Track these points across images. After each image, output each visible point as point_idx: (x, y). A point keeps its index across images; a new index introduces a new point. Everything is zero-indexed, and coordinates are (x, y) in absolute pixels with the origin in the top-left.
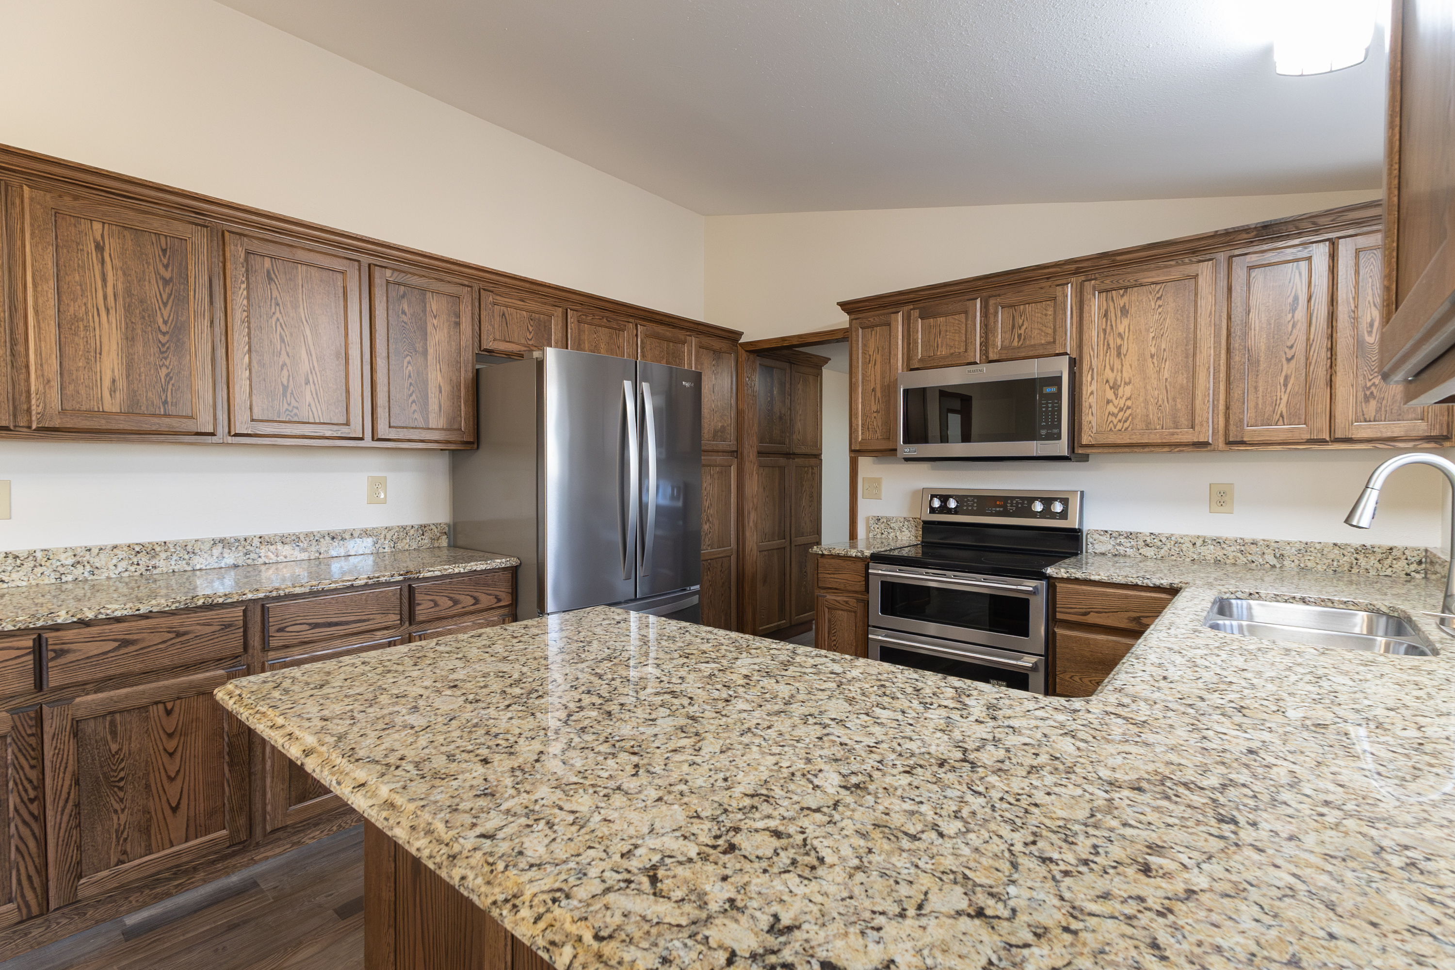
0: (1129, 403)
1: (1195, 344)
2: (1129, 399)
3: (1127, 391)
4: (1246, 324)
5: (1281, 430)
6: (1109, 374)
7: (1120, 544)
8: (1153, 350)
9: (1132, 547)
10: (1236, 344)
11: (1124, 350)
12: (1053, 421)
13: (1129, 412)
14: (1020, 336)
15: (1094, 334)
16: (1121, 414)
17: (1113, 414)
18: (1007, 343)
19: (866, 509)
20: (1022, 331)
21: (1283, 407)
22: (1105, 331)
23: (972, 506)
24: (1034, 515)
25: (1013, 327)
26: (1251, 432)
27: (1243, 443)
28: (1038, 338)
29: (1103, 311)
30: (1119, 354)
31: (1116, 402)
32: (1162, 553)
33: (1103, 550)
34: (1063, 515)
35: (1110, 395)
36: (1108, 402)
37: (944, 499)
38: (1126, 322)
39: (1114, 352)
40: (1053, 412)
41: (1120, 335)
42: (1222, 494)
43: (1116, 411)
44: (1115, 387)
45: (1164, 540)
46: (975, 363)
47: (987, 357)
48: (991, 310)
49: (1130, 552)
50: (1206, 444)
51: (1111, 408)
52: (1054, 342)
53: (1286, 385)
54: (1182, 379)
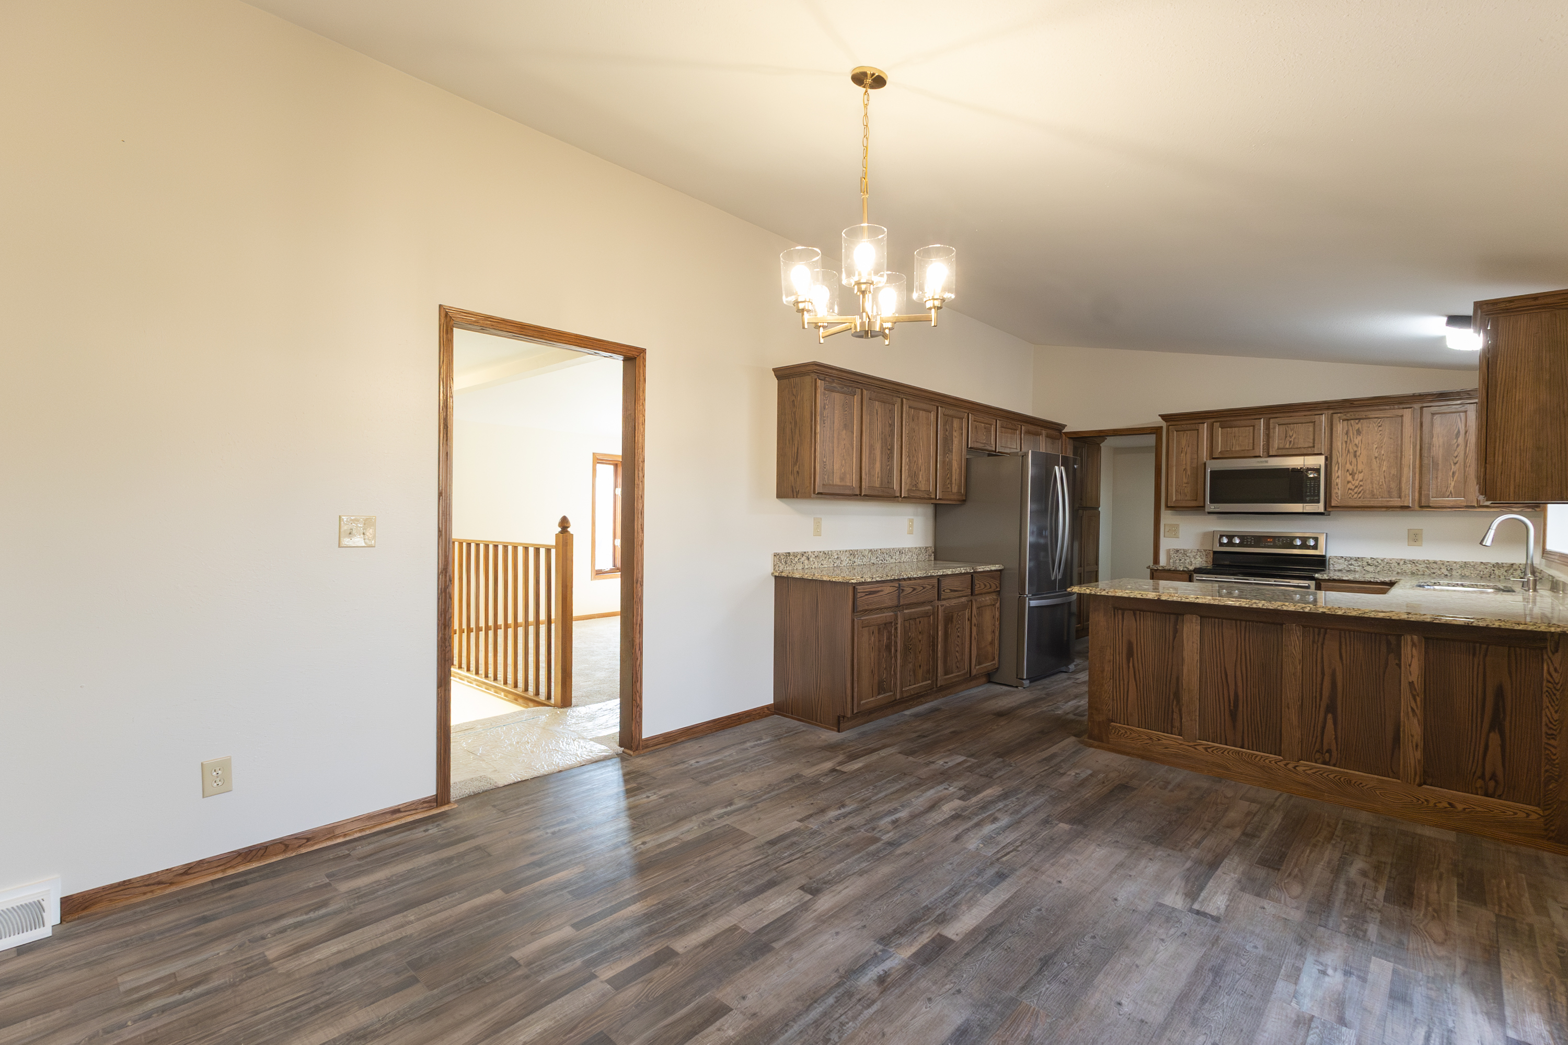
0: (1361, 483)
1: (1401, 452)
2: (1361, 481)
3: (1361, 476)
4: (1430, 444)
5: (1451, 500)
6: (1348, 466)
7: (1351, 565)
8: (1376, 455)
9: (1359, 566)
10: (1425, 454)
11: (1358, 454)
12: (1314, 491)
13: (1361, 488)
14: (1290, 442)
15: (1339, 444)
16: (1356, 489)
17: (1351, 489)
18: (1281, 446)
19: (1166, 544)
20: (1292, 439)
21: (1451, 488)
22: (1346, 442)
23: (1251, 542)
24: (1296, 547)
25: (1286, 437)
26: (1434, 501)
27: (1429, 507)
28: (1303, 443)
29: (1345, 431)
30: (1355, 456)
31: (1353, 482)
32: (1378, 569)
33: (1340, 568)
34: (1315, 547)
35: (1350, 478)
36: (1349, 482)
37: (1230, 537)
38: (1359, 438)
39: (1352, 455)
40: (1314, 487)
41: (1356, 444)
42: (1416, 535)
43: (1353, 487)
44: (1352, 474)
45: (1380, 561)
46: (1259, 457)
47: (1268, 453)
48: (1271, 426)
49: (1358, 569)
50: (1408, 507)
51: (1350, 486)
52: (1314, 447)
53: (1453, 477)
54: (1394, 471)
